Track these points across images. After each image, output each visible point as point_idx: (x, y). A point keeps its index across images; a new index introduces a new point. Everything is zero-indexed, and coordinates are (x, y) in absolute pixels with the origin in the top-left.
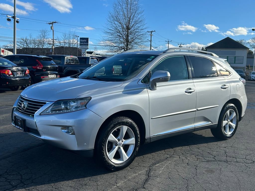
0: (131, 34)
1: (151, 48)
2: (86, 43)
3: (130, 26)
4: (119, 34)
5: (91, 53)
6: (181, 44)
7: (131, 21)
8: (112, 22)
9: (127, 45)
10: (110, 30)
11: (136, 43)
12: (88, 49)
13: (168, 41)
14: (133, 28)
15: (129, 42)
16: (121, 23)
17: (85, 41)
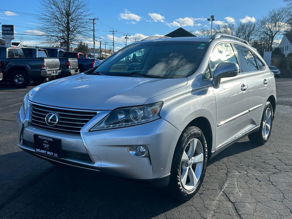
0: (72, 21)
1: (94, 39)
2: (10, 32)
3: (71, 11)
4: (57, 21)
5: (17, 44)
6: (127, 35)
7: (72, 5)
8: (48, 6)
9: (68, 34)
10: (45, 15)
11: (79, 32)
12: (13, 39)
13: (113, 31)
14: (74, 14)
15: (70, 31)
16: (58, 8)
17: (9, 29)
